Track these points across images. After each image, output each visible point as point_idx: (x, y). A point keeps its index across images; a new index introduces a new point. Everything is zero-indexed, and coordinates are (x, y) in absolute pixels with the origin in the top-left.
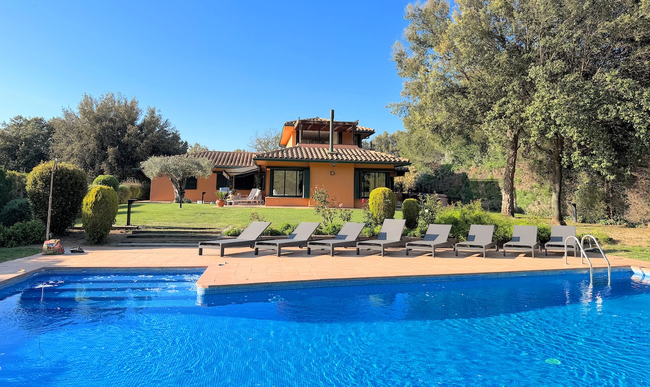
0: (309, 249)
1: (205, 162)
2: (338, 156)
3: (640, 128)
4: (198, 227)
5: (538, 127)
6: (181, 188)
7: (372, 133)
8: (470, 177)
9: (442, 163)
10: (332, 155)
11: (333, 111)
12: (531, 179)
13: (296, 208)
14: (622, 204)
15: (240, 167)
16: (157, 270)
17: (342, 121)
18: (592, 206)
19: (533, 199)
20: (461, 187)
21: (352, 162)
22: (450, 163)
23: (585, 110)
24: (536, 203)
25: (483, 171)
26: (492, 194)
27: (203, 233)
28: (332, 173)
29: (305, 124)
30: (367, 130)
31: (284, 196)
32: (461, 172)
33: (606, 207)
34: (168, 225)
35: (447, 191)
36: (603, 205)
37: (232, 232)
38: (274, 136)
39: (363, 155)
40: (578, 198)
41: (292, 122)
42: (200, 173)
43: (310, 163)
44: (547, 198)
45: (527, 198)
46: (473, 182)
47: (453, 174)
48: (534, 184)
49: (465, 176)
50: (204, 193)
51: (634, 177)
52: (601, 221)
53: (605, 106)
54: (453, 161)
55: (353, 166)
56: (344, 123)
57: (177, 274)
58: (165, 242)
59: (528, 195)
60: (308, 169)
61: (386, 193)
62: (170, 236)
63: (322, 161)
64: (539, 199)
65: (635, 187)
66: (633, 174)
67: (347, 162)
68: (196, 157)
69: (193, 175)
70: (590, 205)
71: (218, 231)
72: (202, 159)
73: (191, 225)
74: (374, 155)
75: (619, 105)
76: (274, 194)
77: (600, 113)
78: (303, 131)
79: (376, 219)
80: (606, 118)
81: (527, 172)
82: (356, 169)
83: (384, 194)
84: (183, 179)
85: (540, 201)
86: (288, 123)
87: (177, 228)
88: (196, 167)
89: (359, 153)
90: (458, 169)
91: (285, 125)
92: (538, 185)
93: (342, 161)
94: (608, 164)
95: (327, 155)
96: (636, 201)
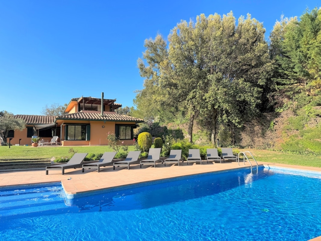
0: (114, 166)
1: (21, 121)
2: (106, 117)
3: (253, 104)
4: (32, 158)
5: (211, 103)
6: (4, 137)
7: (120, 106)
8: (168, 128)
9: (153, 121)
10: (103, 117)
11: (103, 93)
12: (197, 128)
13: (83, 146)
14: (239, 138)
15: (43, 124)
16: (25, 186)
17: (107, 99)
18: (225, 140)
19: (198, 137)
20: (163, 133)
21: (114, 120)
22: (158, 122)
23: (231, 96)
24: (200, 139)
25: (175, 125)
26: (179, 136)
27: (38, 161)
28: (103, 127)
29: (86, 100)
30: (118, 105)
31: (75, 140)
32: (164, 126)
33: (232, 140)
34: (11, 158)
35: (156, 135)
36: (230, 139)
37: (60, 160)
38: (57, 107)
39: (119, 117)
40: (219, 136)
41: (76, 99)
42: (18, 127)
43: (91, 121)
44: (205, 137)
45: (196, 137)
46: (169, 131)
47: (159, 127)
48: (199, 130)
49: (166, 128)
50: (20, 140)
51: (245, 126)
52: (229, 146)
53: (239, 94)
54: (159, 121)
55: (114, 123)
56: (108, 100)
57: (42, 187)
58: (14, 169)
59: (196, 136)
60: (89, 124)
61: (148, 135)
62: (16, 165)
63: (98, 120)
64: (201, 137)
65: (245, 131)
66: (244, 125)
67: (112, 120)
68: (16, 118)
69: (12, 129)
70: (224, 140)
71: (47, 160)
72: (19, 119)
73: (27, 158)
74: (125, 117)
75: (245, 94)
76: (68, 139)
77: (238, 97)
78: (85, 104)
79: (142, 149)
80: (240, 99)
81: (196, 125)
82: (116, 125)
83: (147, 136)
84: (6, 131)
85: (201, 138)
86: (74, 99)
87: (19, 159)
88: (15, 124)
89: (117, 116)
90: (162, 125)
91: (72, 100)
92: (201, 131)
93: (109, 120)
94: (239, 120)
95: (100, 117)
96: (246, 137)
